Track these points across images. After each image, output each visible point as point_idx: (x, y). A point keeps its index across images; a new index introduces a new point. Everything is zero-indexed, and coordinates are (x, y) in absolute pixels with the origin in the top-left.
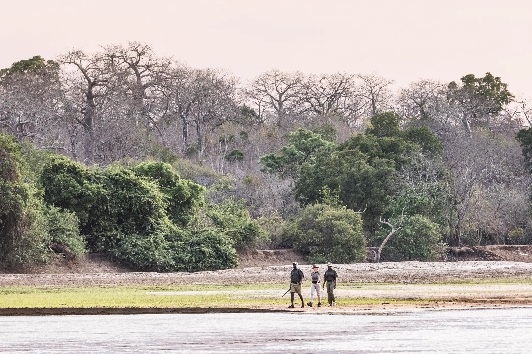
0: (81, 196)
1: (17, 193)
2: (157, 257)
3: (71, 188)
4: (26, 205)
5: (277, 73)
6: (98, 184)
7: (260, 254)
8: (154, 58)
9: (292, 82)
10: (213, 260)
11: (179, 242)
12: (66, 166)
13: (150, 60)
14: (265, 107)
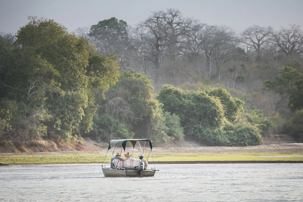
0: (181, 106)
1: (151, 105)
2: (220, 139)
3: (176, 102)
4: (155, 111)
5: (257, 27)
6: (189, 100)
7: (272, 137)
8: (182, 18)
9: (266, 33)
10: (250, 140)
11: (232, 131)
12: (172, 91)
13: (180, 20)
14: (251, 48)
